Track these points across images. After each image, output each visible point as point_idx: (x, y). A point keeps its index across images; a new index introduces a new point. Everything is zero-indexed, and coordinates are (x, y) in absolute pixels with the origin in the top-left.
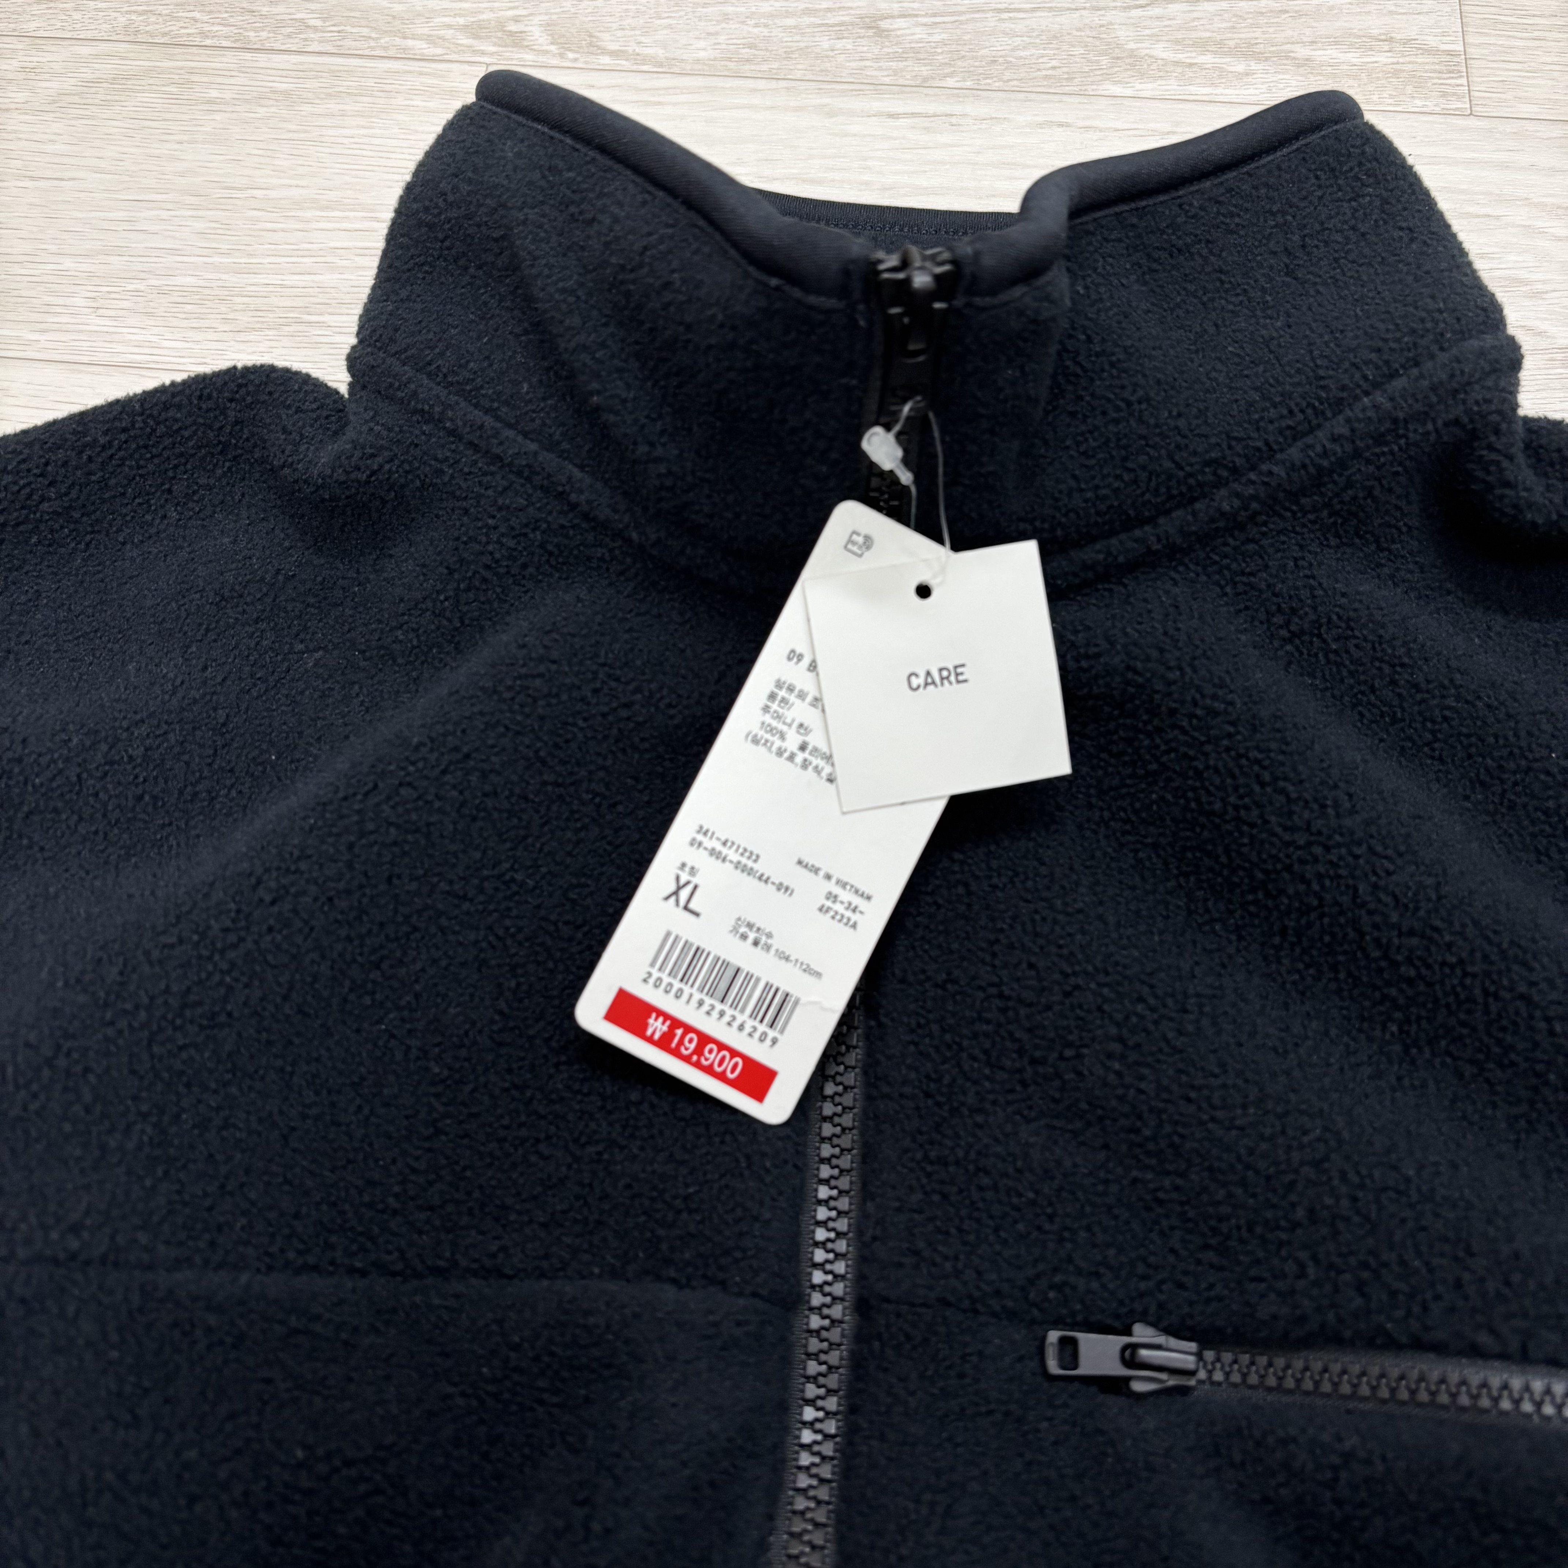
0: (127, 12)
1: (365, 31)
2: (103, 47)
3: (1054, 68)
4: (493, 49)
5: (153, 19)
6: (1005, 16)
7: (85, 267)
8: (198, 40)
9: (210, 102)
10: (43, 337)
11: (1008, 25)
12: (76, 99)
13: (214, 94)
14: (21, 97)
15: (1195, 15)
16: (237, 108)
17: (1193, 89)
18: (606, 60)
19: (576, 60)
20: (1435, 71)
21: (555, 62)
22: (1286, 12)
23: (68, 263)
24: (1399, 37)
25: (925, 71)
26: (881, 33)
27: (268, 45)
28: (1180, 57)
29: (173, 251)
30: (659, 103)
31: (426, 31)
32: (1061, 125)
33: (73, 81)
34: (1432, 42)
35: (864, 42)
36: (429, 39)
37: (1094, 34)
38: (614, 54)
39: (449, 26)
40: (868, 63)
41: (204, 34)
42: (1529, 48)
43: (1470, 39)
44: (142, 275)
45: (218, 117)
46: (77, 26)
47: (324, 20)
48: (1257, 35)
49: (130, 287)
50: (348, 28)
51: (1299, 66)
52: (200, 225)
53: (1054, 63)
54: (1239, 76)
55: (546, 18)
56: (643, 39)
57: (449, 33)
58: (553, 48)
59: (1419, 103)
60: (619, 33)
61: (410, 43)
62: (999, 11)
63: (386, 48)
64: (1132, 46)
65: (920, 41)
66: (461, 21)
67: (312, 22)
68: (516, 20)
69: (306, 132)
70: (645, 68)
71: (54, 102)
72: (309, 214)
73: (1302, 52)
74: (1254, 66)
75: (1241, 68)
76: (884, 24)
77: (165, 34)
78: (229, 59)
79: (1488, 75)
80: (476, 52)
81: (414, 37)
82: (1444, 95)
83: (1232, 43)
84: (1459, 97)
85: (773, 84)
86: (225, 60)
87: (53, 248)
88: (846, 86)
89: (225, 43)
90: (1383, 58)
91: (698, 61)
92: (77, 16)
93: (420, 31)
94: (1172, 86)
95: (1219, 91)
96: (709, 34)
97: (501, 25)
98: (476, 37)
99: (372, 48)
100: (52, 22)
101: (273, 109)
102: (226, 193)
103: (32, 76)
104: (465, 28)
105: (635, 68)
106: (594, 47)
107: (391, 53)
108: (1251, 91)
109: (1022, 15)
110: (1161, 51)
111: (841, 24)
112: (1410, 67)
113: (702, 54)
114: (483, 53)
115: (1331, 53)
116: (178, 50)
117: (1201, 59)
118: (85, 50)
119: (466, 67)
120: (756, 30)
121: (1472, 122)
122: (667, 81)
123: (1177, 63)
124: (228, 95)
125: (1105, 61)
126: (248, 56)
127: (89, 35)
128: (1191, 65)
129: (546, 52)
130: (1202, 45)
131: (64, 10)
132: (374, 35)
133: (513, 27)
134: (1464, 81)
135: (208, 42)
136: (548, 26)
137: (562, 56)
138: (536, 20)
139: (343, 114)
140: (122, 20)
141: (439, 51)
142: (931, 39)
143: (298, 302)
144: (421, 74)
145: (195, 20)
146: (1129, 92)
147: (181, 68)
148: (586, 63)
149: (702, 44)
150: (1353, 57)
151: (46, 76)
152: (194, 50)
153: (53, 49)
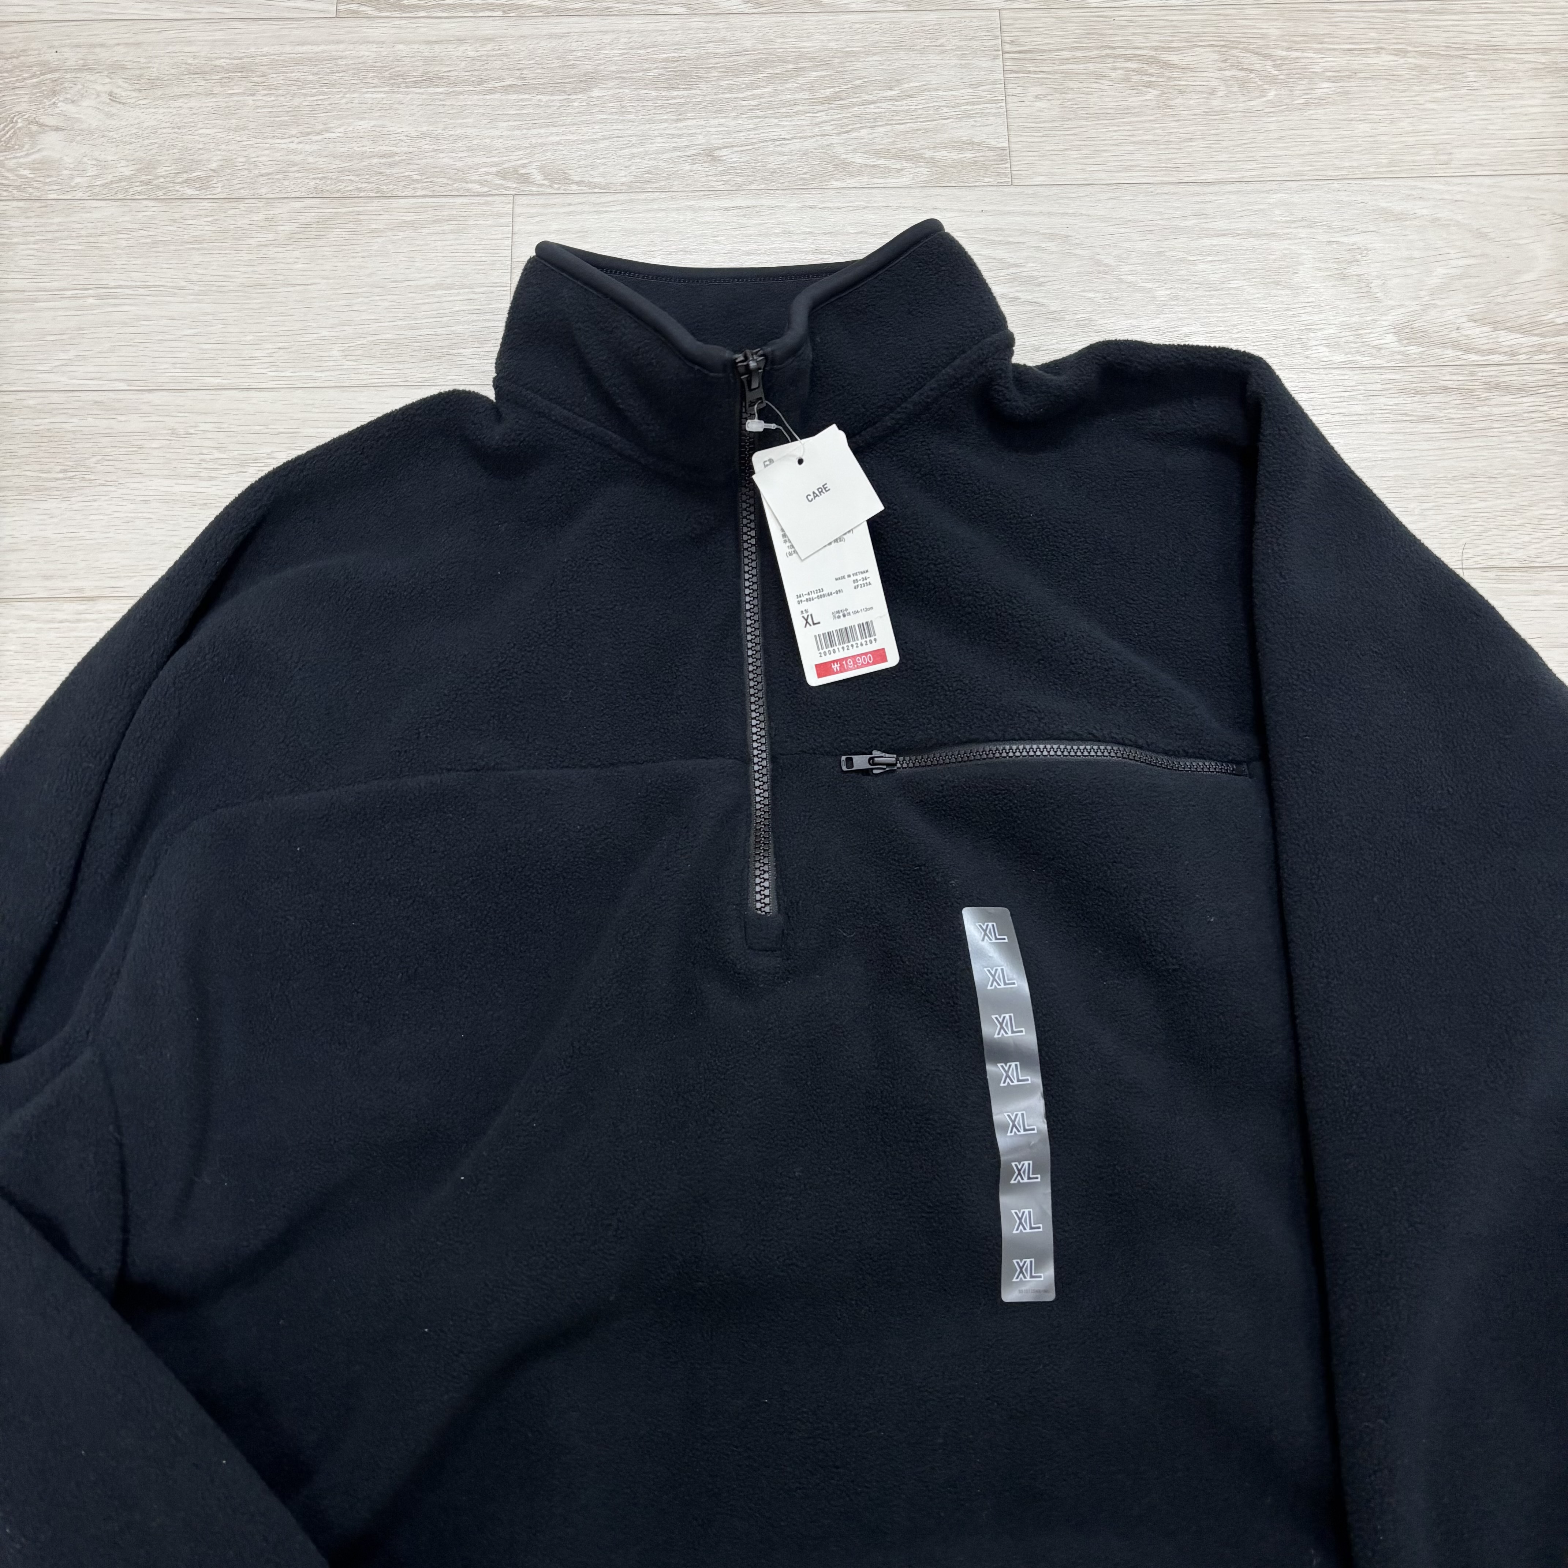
0: (314, 179)
1: (445, 181)
2: (307, 201)
3: (805, 173)
4: (515, 185)
5: (329, 182)
6: (778, 143)
7: (333, 334)
8: (356, 194)
9: (372, 231)
10: (323, 375)
11: (779, 149)
12: (301, 236)
13: (374, 226)
14: (271, 236)
15: (874, 135)
16: (388, 234)
17: (875, 181)
18: (574, 187)
19: (559, 188)
20: (994, 160)
21: (549, 190)
22: (920, 130)
23: (324, 333)
24: (976, 141)
25: (739, 180)
26: (715, 160)
27: (395, 194)
28: (869, 162)
29: (377, 320)
30: (606, 212)
31: (477, 178)
32: (811, 207)
33: (296, 225)
34: (993, 143)
35: (706, 165)
36: (480, 183)
37: (824, 151)
38: (578, 183)
39: (489, 174)
40: (710, 178)
41: (359, 189)
42: (1040, 142)
43: (1013, 140)
44: (364, 336)
45: (380, 240)
46: (289, 189)
47: (421, 175)
48: (906, 145)
49: (359, 343)
50: (435, 180)
51: (928, 162)
52: (386, 304)
53: (805, 170)
54: (899, 170)
55: (539, 163)
56: (591, 173)
57: (489, 178)
58: (545, 182)
59: (986, 180)
60: (579, 170)
61: (470, 186)
62: (774, 140)
63: (458, 190)
64: (844, 156)
65: (735, 162)
66: (494, 169)
67: (415, 177)
68: (524, 166)
69: (427, 245)
70: (596, 190)
71: (290, 238)
72: (439, 292)
73: (928, 154)
74: (905, 164)
75: (898, 166)
76: (716, 153)
77: (338, 191)
78: (375, 205)
79: (1019, 161)
80: (505, 188)
81: (471, 182)
82: (999, 174)
83: (893, 151)
84: (1006, 176)
85: (663, 195)
86: (374, 204)
87: (314, 325)
88: (702, 193)
89: (371, 195)
90: (969, 155)
91: (623, 184)
92: (286, 183)
93: (474, 178)
94: (865, 180)
95: (889, 180)
96: (626, 167)
97: (516, 171)
98: (505, 179)
99: (451, 191)
100: (274, 188)
101: (407, 233)
102: (394, 285)
103: (272, 223)
104: (497, 174)
105: (590, 191)
106: (567, 180)
107: (461, 193)
108: (904, 180)
109: (787, 142)
110: (859, 159)
111: (694, 155)
112: (982, 159)
113: (624, 179)
114: (509, 188)
115: (944, 153)
116: (348, 201)
117: (879, 162)
118: (297, 205)
119: (503, 198)
120: (650, 162)
121: (1012, 189)
122: (610, 198)
123: (866, 166)
124: (381, 226)
125: (831, 168)
126: (386, 201)
127: (298, 194)
128: (874, 166)
129: (541, 185)
130: (877, 154)
131: (277, 180)
132: (450, 182)
133: (523, 171)
134: (1008, 165)
135: (362, 194)
136: (541, 168)
137: (551, 186)
138: (534, 165)
139: (444, 233)
140: (312, 183)
141: (486, 189)
142: (742, 160)
143: (447, 343)
144: (479, 204)
145: (352, 181)
146: (844, 185)
147: (352, 212)
148: (565, 190)
149: (623, 173)
150: (954, 156)
151: (281, 223)
152: (356, 200)
153: (279, 205)
